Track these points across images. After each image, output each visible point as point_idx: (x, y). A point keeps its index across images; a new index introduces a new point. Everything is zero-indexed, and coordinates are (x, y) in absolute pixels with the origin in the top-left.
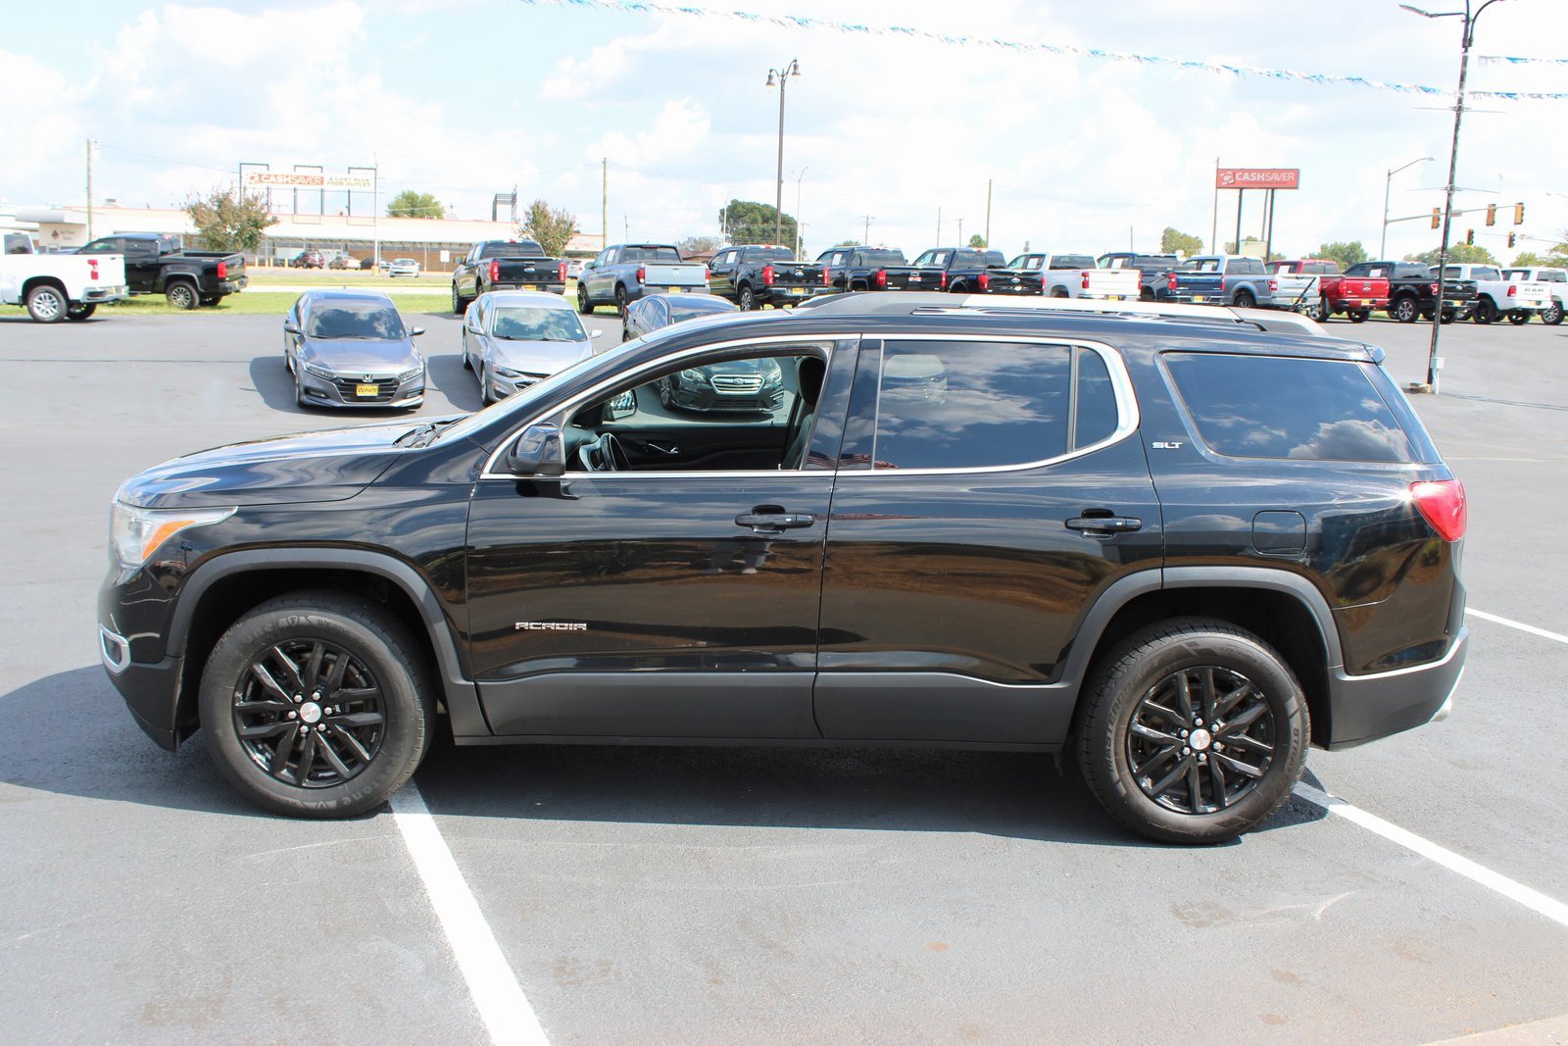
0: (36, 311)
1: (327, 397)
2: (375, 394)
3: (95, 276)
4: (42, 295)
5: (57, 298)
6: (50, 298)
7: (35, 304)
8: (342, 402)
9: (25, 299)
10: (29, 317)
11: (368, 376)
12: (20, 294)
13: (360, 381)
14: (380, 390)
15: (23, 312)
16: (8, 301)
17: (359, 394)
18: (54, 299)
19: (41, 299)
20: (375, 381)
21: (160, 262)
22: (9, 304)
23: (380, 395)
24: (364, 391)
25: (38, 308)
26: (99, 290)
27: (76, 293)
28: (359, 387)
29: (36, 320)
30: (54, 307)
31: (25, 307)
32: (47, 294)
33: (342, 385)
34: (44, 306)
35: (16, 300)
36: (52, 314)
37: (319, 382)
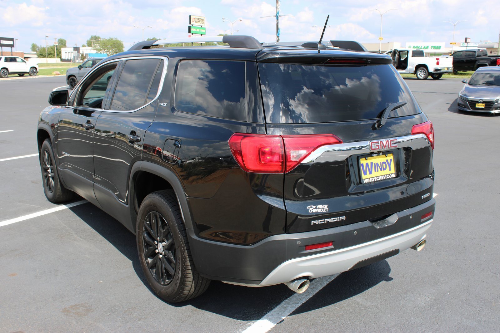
0: (419, 76)
1: (465, 107)
2: (483, 107)
3: (438, 63)
4: (421, 70)
5: (425, 71)
6: (423, 71)
7: (419, 73)
8: (470, 109)
9: (415, 72)
10: (416, 78)
11: (481, 100)
12: (414, 70)
13: (478, 102)
14: (485, 105)
15: (414, 76)
16: (411, 72)
17: (477, 107)
18: (424, 72)
19: (420, 72)
20: (484, 102)
21: (476, 59)
22: (411, 73)
23: (485, 107)
24: (478, 106)
25: (419, 75)
26: (439, 69)
27: (431, 70)
28: (477, 104)
29: (418, 79)
30: (424, 74)
31: (415, 75)
32: (422, 70)
33: (471, 103)
34: (421, 74)
35: (413, 72)
36: (423, 77)
37: (462, 101)
